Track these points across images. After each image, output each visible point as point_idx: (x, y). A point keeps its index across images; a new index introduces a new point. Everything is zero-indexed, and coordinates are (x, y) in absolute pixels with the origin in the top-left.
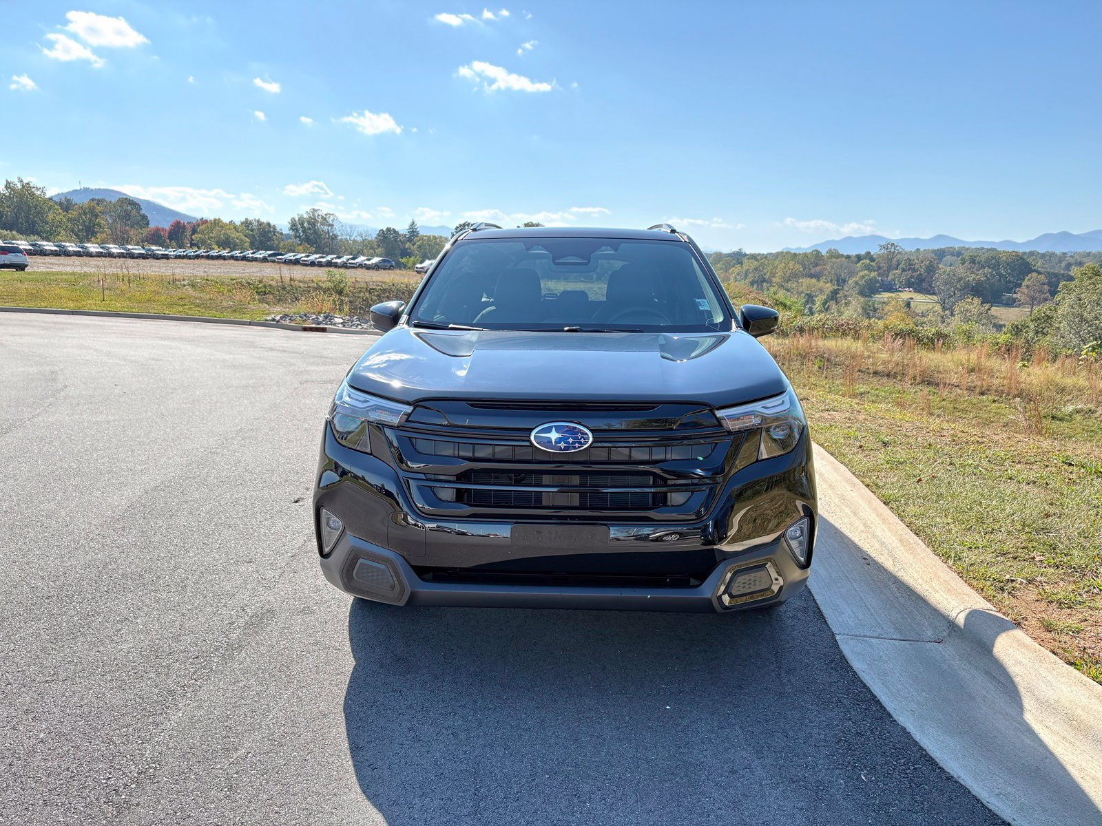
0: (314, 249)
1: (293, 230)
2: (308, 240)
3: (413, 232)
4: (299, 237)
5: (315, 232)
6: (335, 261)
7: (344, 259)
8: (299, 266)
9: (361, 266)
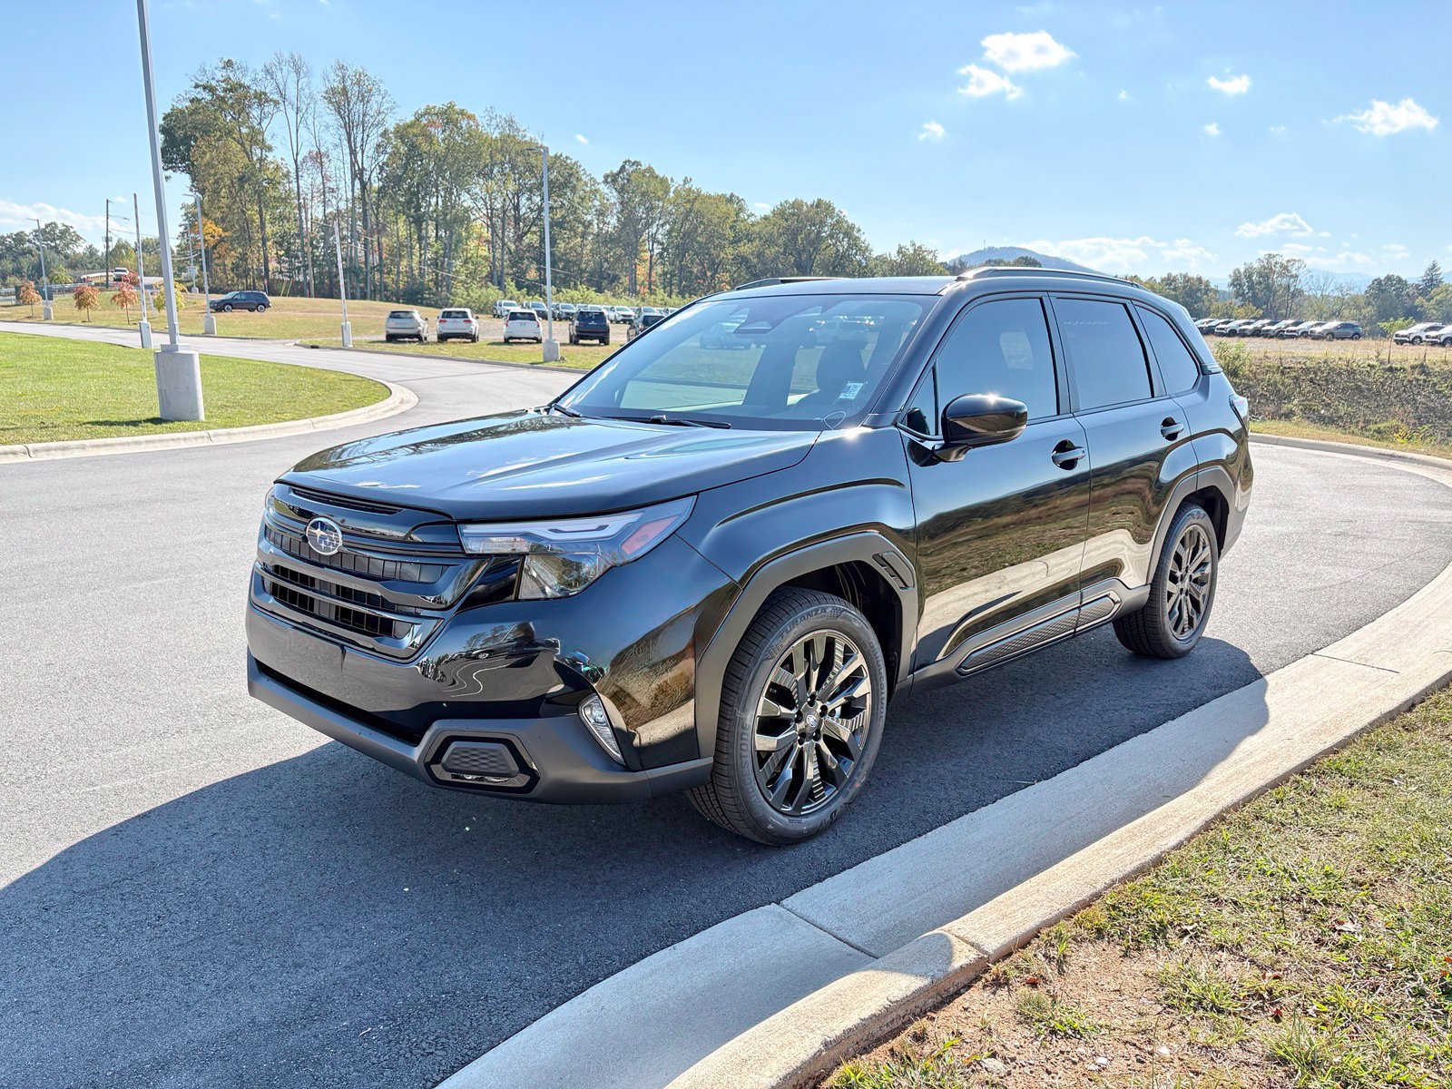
0: (1261, 312)
1: (1235, 286)
2: (1255, 300)
3: (1432, 280)
4: (1243, 295)
5: (1269, 288)
6: (1267, 328)
7: (1282, 324)
8: (1212, 336)
9: (1305, 334)
